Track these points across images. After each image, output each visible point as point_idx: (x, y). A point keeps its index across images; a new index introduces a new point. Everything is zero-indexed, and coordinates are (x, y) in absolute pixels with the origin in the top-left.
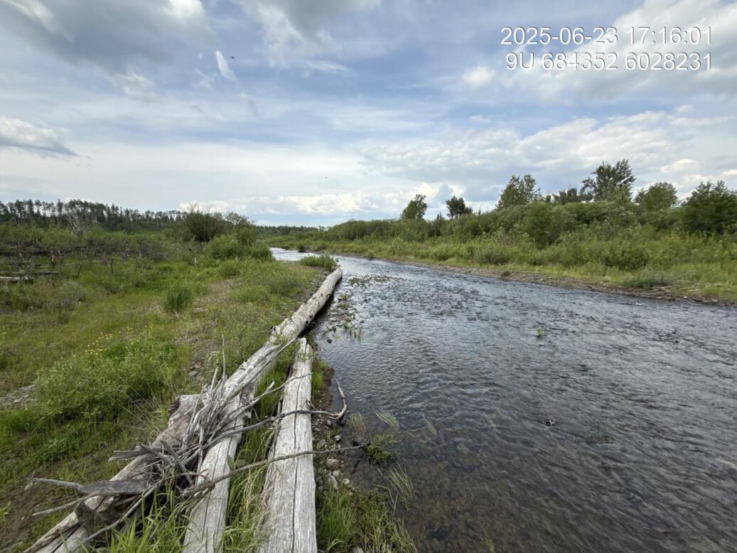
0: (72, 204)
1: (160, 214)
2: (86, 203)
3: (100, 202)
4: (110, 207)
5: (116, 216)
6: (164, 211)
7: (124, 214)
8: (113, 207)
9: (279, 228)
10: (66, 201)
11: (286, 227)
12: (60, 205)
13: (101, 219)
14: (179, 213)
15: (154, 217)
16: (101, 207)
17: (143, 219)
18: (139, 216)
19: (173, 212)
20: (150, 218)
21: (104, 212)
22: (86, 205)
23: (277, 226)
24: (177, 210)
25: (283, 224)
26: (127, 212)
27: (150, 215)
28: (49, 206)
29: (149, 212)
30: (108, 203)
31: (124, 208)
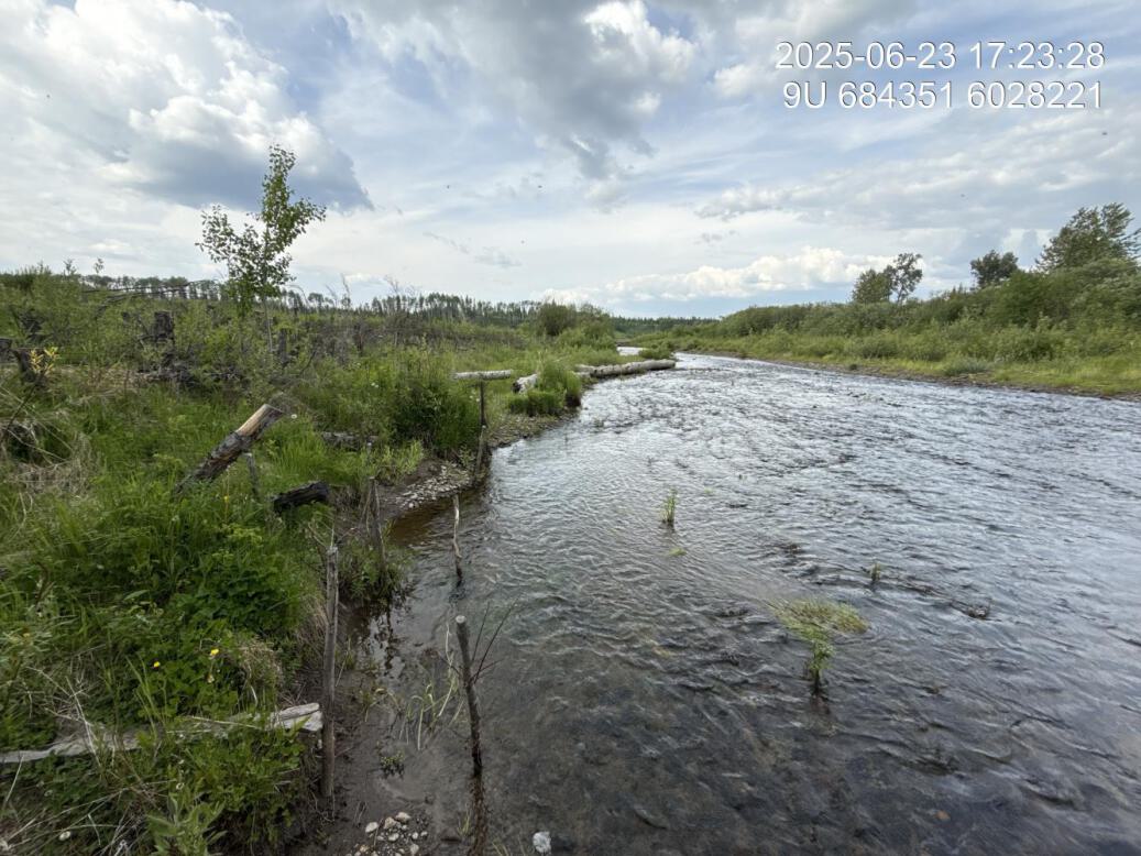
7: (477, 307)
14: (532, 304)
15: (505, 310)
16: (456, 299)
17: (495, 314)
18: (491, 309)
19: (526, 302)
20: (502, 312)
21: (459, 306)
22: (443, 298)
24: (530, 300)
26: (480, 304)
27: (502, 308)
28: (413, 302)
29: (501, 304)
31: (477, 301)
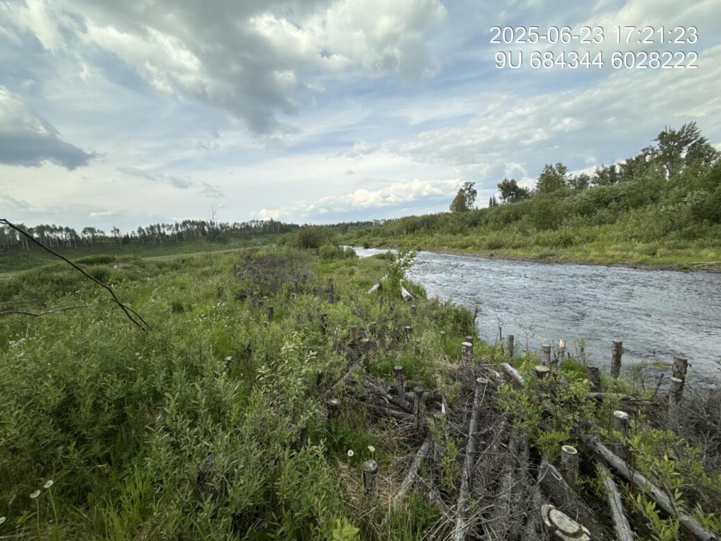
0: (185, 223)
1: (244, 224)
2: (193, 221)
3: (202, 220)
4: (209, 222)
5: (213, 229)
6: (246, 222)
8: (211, 223)
9: (338, 225)
10: (180, 222)
11: (344, 224)
12: (177, 225)
13: (204, 233)
14: (257, 222)
15: (239, 228)
16: (203, 223)
17: (231, 230)
18: (229, 227)
19: (253, 221)
21: (206, 228)
22: (193, 223)
23: (336, 224)
24: (256, 220)
25: (341, 222)
26: (221, 225)
28: (170, 227)
29: (235, 224)
30: (207, 219)
31: (219, 223)
